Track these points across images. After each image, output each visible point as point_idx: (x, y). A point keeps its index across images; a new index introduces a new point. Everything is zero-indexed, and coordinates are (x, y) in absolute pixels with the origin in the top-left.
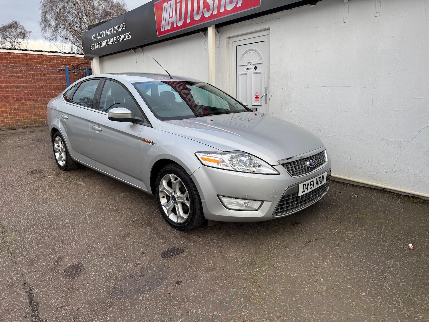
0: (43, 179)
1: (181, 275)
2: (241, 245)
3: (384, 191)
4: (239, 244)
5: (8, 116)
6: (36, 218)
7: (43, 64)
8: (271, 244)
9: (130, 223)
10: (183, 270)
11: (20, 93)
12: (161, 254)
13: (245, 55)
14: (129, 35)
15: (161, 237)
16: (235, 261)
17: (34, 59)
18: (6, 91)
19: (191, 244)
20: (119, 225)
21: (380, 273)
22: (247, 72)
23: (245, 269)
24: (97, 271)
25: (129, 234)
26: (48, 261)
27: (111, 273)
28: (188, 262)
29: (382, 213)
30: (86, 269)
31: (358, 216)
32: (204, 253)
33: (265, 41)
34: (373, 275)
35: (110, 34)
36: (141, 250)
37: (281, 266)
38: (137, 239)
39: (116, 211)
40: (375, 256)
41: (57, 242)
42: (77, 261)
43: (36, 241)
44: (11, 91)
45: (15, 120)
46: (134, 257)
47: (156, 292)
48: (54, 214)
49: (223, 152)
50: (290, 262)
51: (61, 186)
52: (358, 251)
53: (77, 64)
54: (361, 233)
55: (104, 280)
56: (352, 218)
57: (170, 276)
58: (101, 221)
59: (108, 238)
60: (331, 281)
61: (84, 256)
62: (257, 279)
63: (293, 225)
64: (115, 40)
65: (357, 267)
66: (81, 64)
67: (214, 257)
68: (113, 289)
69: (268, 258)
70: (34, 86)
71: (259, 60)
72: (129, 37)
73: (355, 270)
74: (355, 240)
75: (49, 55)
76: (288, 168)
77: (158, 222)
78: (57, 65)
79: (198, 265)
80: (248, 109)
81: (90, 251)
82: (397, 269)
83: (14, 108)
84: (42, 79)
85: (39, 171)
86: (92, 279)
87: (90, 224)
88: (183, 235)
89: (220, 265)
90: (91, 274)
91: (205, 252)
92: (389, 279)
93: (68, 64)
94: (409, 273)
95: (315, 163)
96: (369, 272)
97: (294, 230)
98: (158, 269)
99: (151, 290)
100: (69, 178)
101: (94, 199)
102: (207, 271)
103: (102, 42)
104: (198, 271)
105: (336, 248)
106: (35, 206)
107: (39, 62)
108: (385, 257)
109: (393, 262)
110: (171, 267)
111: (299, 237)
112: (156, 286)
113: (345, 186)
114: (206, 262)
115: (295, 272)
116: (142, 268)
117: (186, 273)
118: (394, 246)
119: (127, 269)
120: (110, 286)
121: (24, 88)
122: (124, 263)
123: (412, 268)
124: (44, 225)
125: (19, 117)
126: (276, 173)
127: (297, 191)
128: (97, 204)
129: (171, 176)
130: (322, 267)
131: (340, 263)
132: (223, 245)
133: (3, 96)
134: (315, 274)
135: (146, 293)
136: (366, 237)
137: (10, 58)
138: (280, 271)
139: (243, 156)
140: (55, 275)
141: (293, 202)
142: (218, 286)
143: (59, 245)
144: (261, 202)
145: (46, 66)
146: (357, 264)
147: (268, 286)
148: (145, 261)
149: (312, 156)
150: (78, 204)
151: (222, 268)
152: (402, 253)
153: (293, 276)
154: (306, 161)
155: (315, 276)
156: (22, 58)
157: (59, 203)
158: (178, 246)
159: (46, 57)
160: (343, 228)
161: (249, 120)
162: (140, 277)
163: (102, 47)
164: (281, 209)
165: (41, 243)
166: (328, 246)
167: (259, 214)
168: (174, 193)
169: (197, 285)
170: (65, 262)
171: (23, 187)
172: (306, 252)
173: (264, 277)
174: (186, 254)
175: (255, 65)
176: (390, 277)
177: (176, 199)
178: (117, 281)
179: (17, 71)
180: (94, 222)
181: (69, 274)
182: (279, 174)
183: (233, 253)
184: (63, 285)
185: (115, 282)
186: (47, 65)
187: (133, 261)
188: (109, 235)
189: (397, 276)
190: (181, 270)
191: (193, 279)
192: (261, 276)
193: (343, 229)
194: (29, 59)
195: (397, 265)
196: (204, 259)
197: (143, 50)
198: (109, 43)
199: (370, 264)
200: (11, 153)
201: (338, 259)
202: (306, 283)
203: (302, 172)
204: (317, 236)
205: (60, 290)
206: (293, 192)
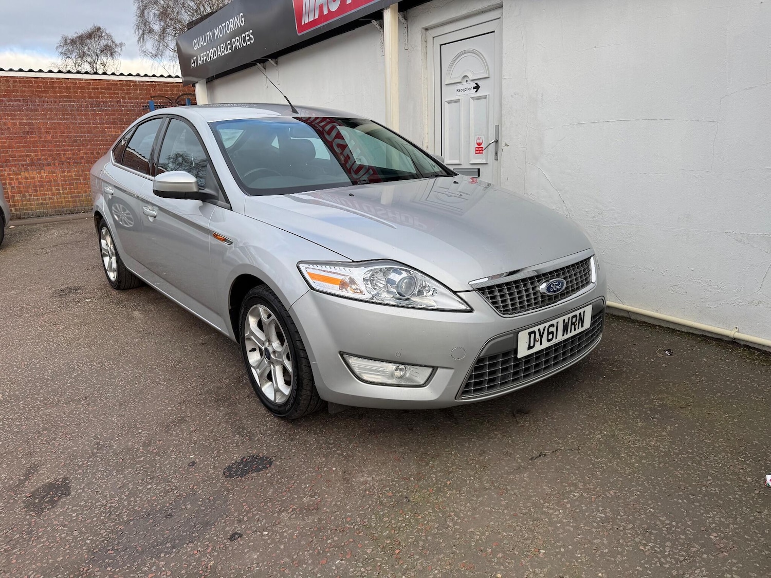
0: (76, 305)
1: (245, 519)
2: (391, 455)
3: (733, 343)
4: (388, 453)
5: (58, 190)
6: (30, 380)
7: (118, 98)
8: (454, 457)
9: (192, 398)
10: (255, 507)
11: (79, 150)
12: (225, 469)
13: (457, 62)
14: (252, 36)
15: (239, 429)
16: (367, 492)
17: (102, 89)
18: (55, 146)
19: (291, 450)
20: (171, 400)
21: (683, 545)
22: (460, 95)
23: (382, 513)
24: (89, 499)
25: (183, 420)
26: (13, 471)
27: (114, 505)
28: (271, 490)
29: (719, 394)
30: (72, 493)
31: (661, 399)
32: (310, 472)
33: (494, 32)
34: (664, 547)
35: (221, 36)
36: (191, 457)
37: (461, 510)
38: (192, 432)
39: (176, 371)
40: (680, 501)
41: (45, 432)
42: (62, 474)
43: (9, 427)
44: (64, 146)
45: (72, 197)
46: (172, 471)
47: (181, 556)
48: (64, 374)
49: (353, 261)
50: (482, 503)
51: (100, 320)
52: (642, 485)
53: (177, 94)
54: (659, 442)
55: (95, 519)
56: (648, 404)
57: (223, 521)
58: (142, 390)
59: (138, 429)
60: (563, 556)
61: (81, 463)
62: (399, 539)
63: (514, 415)
64: (229, 47)
65: (631, 526)
66: (182, 95)
67: (328, 481)
68: (104, 541)
69: (439, 490)
70: (102, 136)
71: (483, 71)
72: (251, 39)
73: (625, 533)
74: (642, 458)
75: (126, 81)
76: (492, 298)
77: (246, 397)
78: (142, 98)
79: (288, 497)
80: (449, 172)
81: (97, 453)
82: (726, 537)
83: (70, 176)
84: (116, 123)
85: (76, 289)
86: (75, 516)
87: (120, 397)
88: (284, 427)
89: (331, 502)
90: (76, 506)
91: (314, 468)
92: (700, 562)
93: (160, 96)
94: (752, 551)
95: (562, 286)
96: (655, 540)
97: (512, 428)
98: (207, 501)
99: (174, 550)
100: (120, 303)
101: (147, 346)
102: (301, 512)
103: (208, 52)
104: (283, 511)
105: (593, 475)
106: (40, 358)
107: (110, 93)
108: (702, 503)
109: (720, 518)
110: (233, 500)
111: (518, 445)
112: (187, 542)
113: (649, 330)
114: (307, 491)
115: (488, 527)
116: (178, 496)
117: (259, 514)
118: (731, 476)
119: (147, 498)
120: (100, 534)
121: (86, 140)
122: (148, 483)
123: (764, 535)
124: (39, 394)
125: (78, 193)
126: (463, 307)
127: (515, 347)
128: (148, 356)
129: (262, 310)
130: (550, 519)
131: (593, 512)
132: (355, 454)
133: (51, 155)
134: (531, 536)
135: (162, 555)
136: (669, 450)
137: (60, 88)
138: (455, 523)
139: (395, 270)
140: (12, 501)
141: (504, 370)
142: (311, 552)
143: (45, 439)
144: (430, 370)
145: (121, 100)
146: (634, 517)
147: (418, 559)
148: (189, 482)
149: (556, 271)
150: (115, 354)
151: (334, 510)
152: (746, 496)
153: (480, 539)
154: (539, 281)
155: (529, 542)
156: (80, 88)
157: (83, 352)
158: (264, 452)
159: (122, 85)
160: (621, 427)
161: (461, 195)
162: (166, 517)
163: (209, 61)
164: (476, 384)
165: (17, 432)
166: (578, 469)
167: (426, 395)
168: (267, 343)
169: (269, 544)
170: (41, 475)
171: (34, 320)
172: (525, 481)
173: (415, 536)
174: (274, 471)
175: (476, 82)
176: (705, 556)
177: (270, 355)
178: (118, 524)
179: (73, 111)
180: (128, 392)
181: (37, 501)
182: (471, 311)
183: (370, 474)
184: (17, 524)
185: (114, 525)
186: (123, 98)
187: (166, 480)
188: (142, 422)
189: (721, 555)
190: (251, 507)
191: (266, 529)
192: (411, 531)
193: (620, 430)
194: (93, 89)
195: (727, 526)
196: (305, 484)
197: (277, 63)
198: (220, 53)
199: (663, 519)
200: (44, 255)
201: (591, 503)
202: (504, 557)
203: (529, 306)
204: (558, 443)
205: (7, 536)
206: (505, 350)
